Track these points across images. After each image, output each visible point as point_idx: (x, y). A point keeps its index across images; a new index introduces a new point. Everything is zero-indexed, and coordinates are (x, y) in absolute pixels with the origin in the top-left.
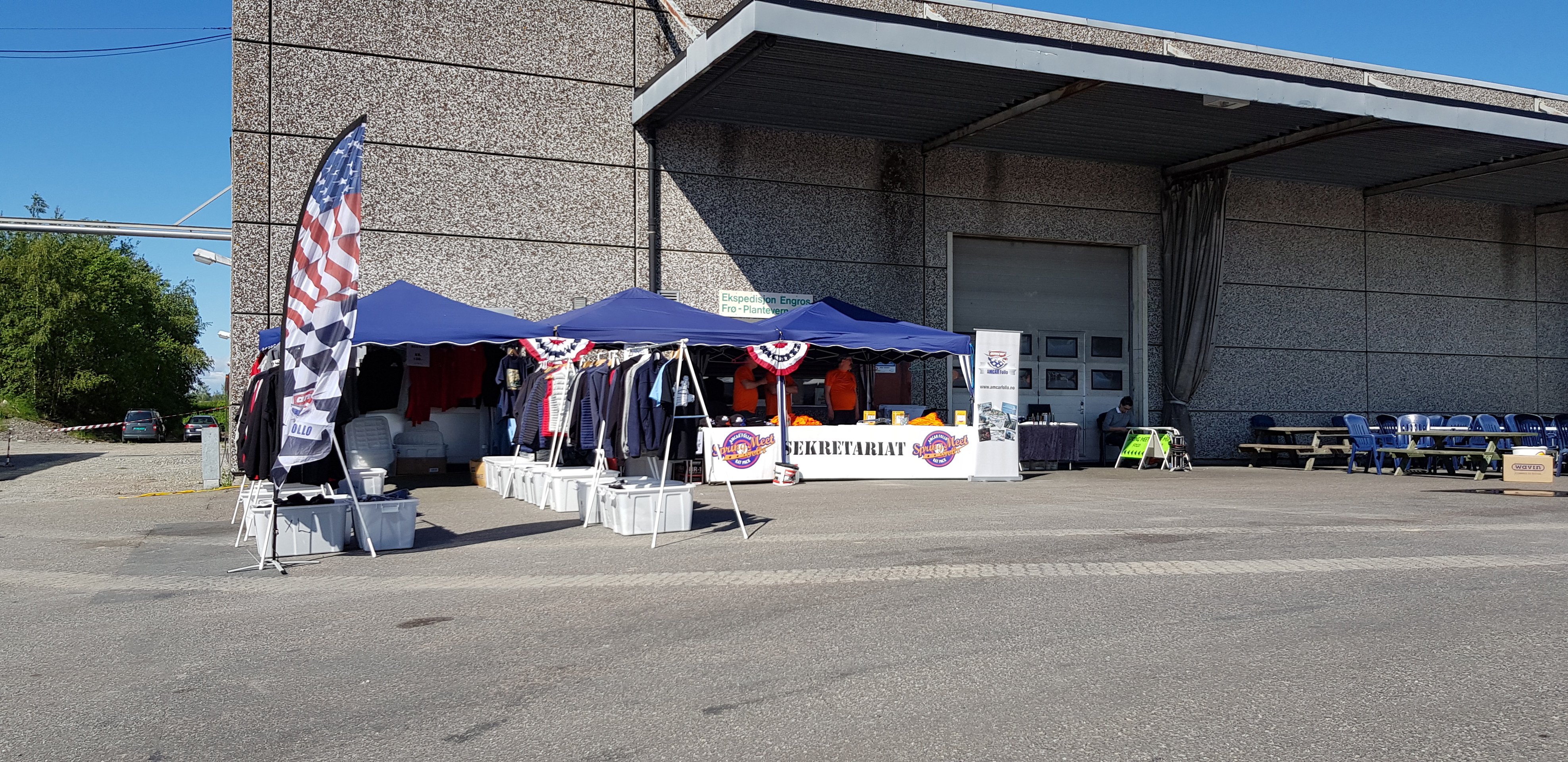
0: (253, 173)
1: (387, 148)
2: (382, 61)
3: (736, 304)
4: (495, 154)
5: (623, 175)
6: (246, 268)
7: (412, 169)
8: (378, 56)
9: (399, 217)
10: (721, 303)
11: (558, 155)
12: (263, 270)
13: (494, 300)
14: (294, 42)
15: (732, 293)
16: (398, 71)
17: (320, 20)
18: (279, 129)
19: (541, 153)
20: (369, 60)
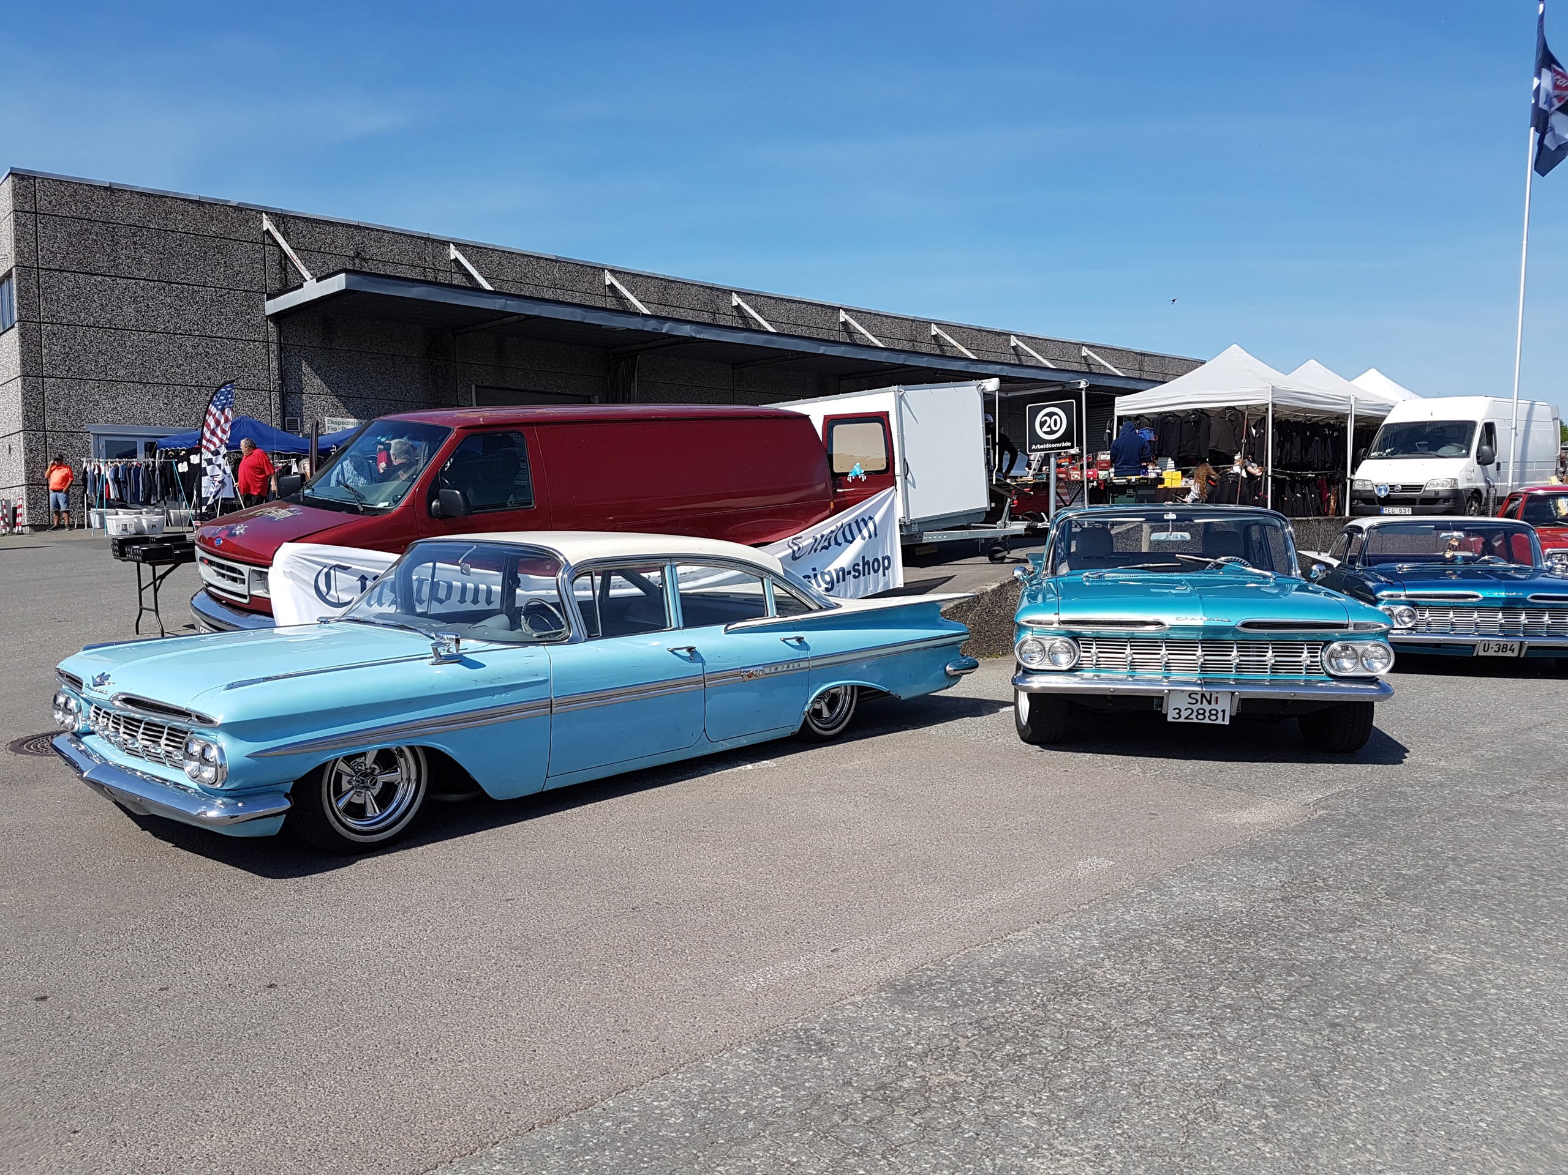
0: (31, 347)
1: (113, 331)
2: (107, 279)
3: (336, 426)
4: (180, 334)
5: (261, 347)
6: (30, 403)
7: (128, 344)
8: (105, 276)
9: (121, 373)
10: (327, 425)
11: (219, 335)
12: (41, 405)
13: (183, 423)
14: (53, 267)
15: (334, 419)
16: (118, 284)
17: (68, 254)
18: (46, 320)
19: (209, 333)
20: (99, 278)
